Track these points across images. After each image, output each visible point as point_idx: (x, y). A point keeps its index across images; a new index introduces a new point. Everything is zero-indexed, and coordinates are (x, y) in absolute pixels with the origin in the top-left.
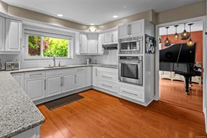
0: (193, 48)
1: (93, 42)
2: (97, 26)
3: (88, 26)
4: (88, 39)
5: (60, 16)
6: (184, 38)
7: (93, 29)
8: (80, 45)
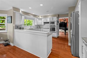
0: (66, 23)
1: (40, 21)
2: (41, 16)
3: (39, 16)
4: (39, 20)
5: (34, 14)
6: (64, 21)
7: (40, 17)
8: (37, 22)
